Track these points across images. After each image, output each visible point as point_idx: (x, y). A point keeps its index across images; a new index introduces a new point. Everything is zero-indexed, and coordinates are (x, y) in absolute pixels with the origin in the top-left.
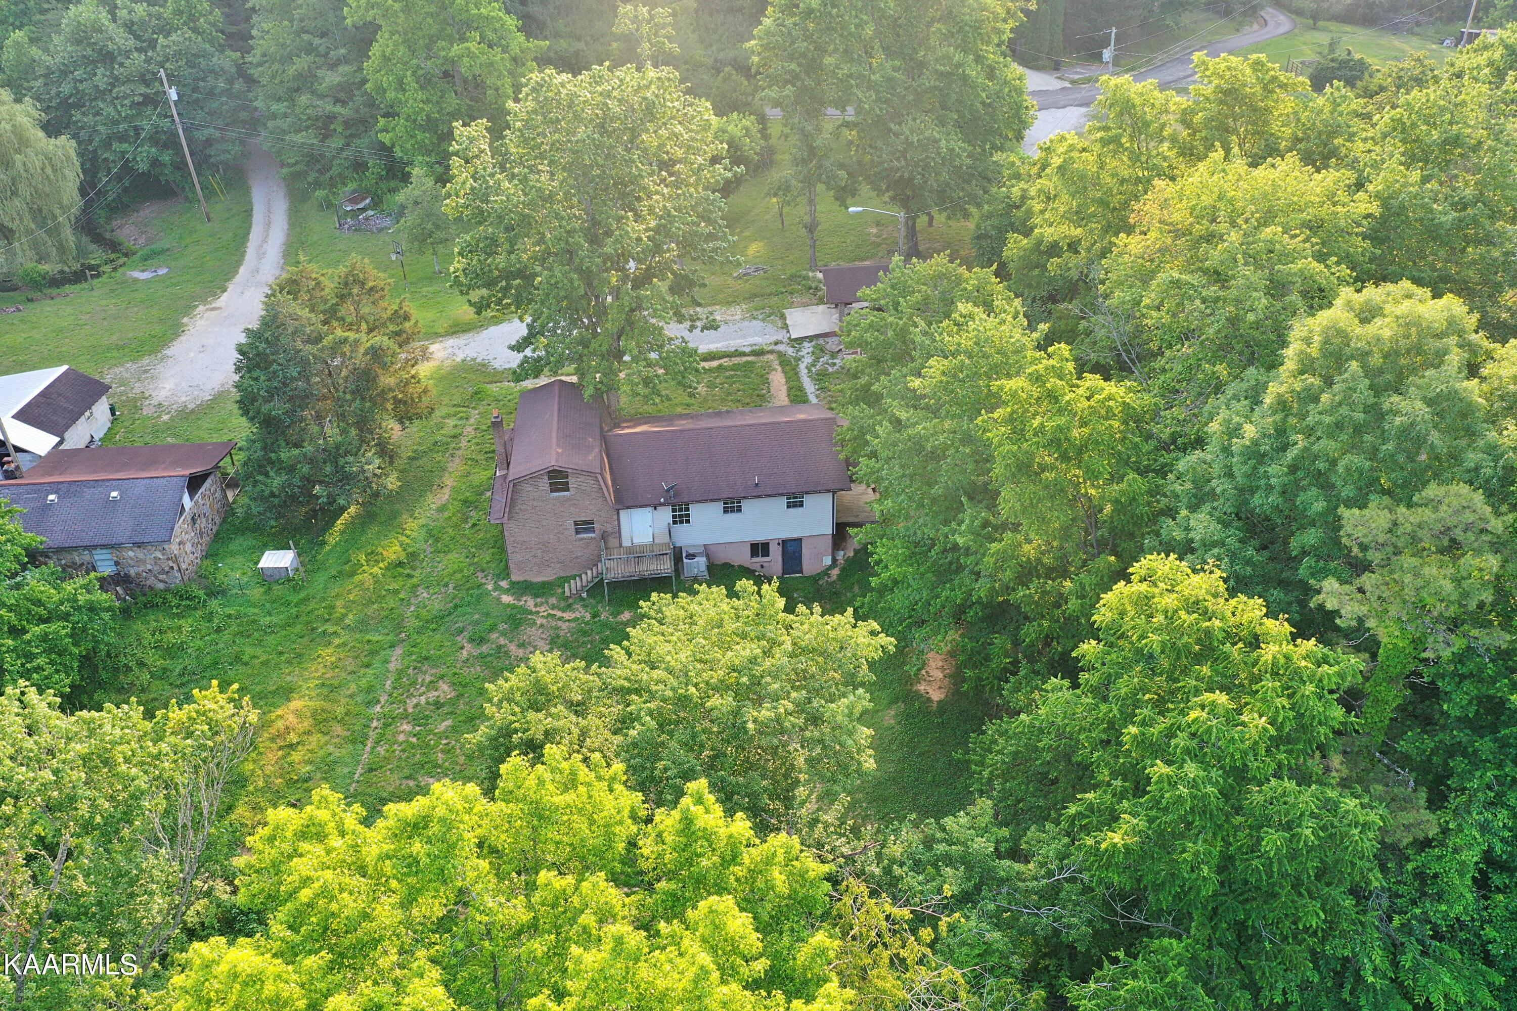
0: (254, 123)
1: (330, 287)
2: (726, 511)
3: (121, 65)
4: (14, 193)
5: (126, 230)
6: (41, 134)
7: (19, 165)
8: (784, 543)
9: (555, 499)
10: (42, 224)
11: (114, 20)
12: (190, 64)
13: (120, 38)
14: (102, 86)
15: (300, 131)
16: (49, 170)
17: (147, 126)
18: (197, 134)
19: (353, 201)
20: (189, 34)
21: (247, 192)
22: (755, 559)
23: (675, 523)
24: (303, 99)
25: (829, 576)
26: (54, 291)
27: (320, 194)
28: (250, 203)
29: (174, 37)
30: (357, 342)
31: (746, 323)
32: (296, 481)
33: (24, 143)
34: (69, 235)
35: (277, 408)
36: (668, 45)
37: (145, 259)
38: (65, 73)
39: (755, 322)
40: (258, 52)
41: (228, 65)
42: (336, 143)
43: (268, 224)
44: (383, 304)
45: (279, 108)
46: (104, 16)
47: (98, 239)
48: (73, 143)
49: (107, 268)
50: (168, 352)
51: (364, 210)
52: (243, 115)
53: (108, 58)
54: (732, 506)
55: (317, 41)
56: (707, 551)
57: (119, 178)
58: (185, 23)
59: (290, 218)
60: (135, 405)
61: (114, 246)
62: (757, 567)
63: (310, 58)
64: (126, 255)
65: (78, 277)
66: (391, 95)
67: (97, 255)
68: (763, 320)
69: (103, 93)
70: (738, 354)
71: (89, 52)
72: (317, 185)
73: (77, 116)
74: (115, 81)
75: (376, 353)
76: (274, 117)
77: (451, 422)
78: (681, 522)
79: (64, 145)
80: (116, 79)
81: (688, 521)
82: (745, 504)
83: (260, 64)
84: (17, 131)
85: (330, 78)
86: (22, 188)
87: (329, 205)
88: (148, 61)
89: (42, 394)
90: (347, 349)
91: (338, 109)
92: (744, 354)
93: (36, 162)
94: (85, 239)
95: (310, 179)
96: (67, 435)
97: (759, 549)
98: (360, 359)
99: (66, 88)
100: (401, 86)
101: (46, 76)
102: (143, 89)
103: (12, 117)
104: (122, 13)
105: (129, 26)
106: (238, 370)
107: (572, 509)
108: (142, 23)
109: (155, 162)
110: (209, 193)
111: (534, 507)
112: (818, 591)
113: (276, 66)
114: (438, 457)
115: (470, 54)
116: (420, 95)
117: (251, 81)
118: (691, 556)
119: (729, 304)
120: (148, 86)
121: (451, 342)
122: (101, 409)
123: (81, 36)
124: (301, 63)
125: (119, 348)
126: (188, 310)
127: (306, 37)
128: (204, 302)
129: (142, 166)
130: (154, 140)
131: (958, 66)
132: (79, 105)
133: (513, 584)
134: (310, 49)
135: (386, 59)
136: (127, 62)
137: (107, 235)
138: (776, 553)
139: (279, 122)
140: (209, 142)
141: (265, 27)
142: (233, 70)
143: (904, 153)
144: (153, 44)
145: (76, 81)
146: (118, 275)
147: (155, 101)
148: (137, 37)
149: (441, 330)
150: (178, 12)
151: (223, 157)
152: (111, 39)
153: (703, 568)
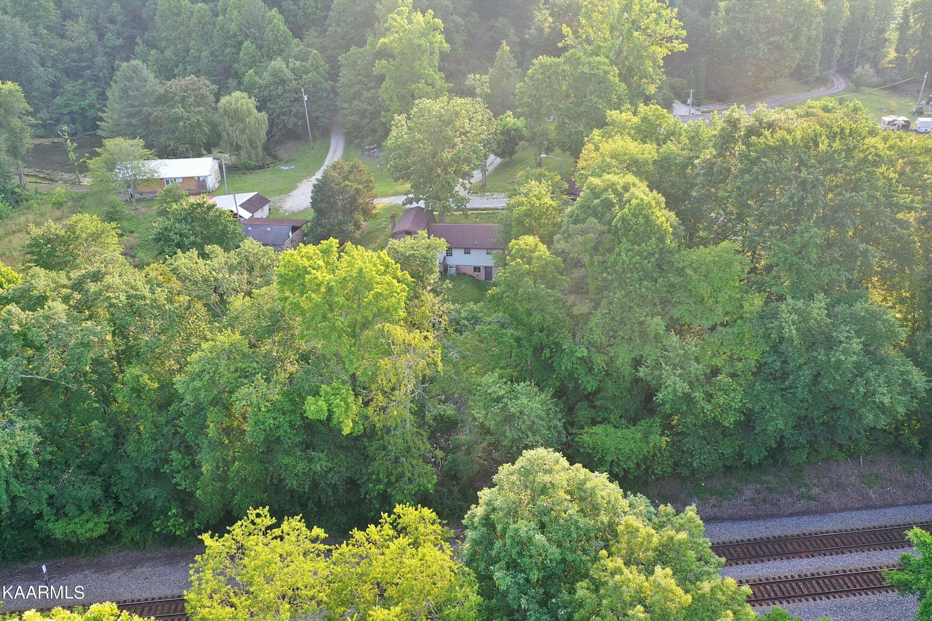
0: (335, 110)
1: (346, 169)
2: (465, 253)
3: (288, 85)
4: (244, 133)
5: (281, 152)
6: (256, 111)
7: (247, 122)
8: (486, 268)
10: (251, 145)
11: (288, 67)
12: (314, 86)
13: (289, 74)
14: (280, 93)
15: (352, 115)
16: (257, 125)
17: (294, 109)
18: (312, 114)
19: (370, 145)
20: (315, 74)
21: (329, 139)
22: (475, 273)
23: (447, 255)
24: (356, 102)
26: (252, 171)
27: (357, 141)
28: (330, 143)
29: (309, 75)
30: (351, 186)
32: (326, 231)
33: (250, 113)
34: (260, 149)
35: (323, 205)
36: (486, 90)
37: (287, 162)
38: (266, 87)
40: (340, 82)
41: (328, 86)
42: (366, 121)
43: (335, 152)
44: (364, 176)
45: (345, 105)
46: (284, 66)
47: (270, 154)
48: (267, 115)
49: (272, 165)
50: (290, 194)
51: (373, 149)
52: (332, 107)
53: (283, 82)
54: (467, 251)
55: (363, 79)
56: (457, 267)
57: (281, 130)
58: (314, 70)
59: (344, 150)
60: (277, 210)
61: (275, 157)
62: (475, 276)
63: (360, 86)
64: (280, 161)
65: (262, 167)
66: (387, 103)
67: (269, 160)
69: (279, 96)
70: (496, 209)
71: (277, 80)
72: (357, 137)
73: (269, 104)
74: (285, 91)
75: (357, 190)
76: (344, 109)
77: (385, 223)
78: (449, 256)
79: (263, 116)
80: (285, 90)
81: (452, 255)
82: (472, 251)
83: (341, 87)
84: (249, 110)
85: (366, 94)
86: (247, 131)
87: (360, 146)
88: (298, 84)
89: (248, 200)
90: (348, 188)
91: (368, 107)
92: (498, 209)
93: (253, 121)
94: (265, 153)
95: (354, 135)
96: (255, 214)
97: (477, 269)
98: (352, 193)
99: (266, 93)
100: (391, 100)
101: (259, 88)
102: (295, 95)
103: (247, 104)
104: (291, 65)
105: (293, 70)
106: (312, 192)
108: (298, 68)
109: (295, 125)
110: (315, 139)
113: (346, 89)
114: (377, 233)
115: (419, 89)
116: (398, 104)
117: (336, 94)
118: (451, 267)
119: (501, 192)
120: (297, 94)
121: (393, 198)
122: (266, 208)
123: (275, 73)
124: (356, 88)
125: (274, 191)
126: (300, 180)
127: (359, 77)
128: (306, 178)
129: (290, 126)
130: (296, 116)
131: (595, 103)
132: (269, 100)
134: (360, 82)
135: (387, 89)
136: (290, 84)
137: (273, 153)
138: (483, 270)
139: (345, 111)
140: (317, 118)
141: (345, 72)
142: (330, 89)
143: (570, 136)
144: (301, 77)
145: (270, 90)
146: (276, 167)
147: (298, 100)
148: (295, 74)
149: (390, 194)
150: (312, 65)
151: (322, 124)
152: (286, 75)
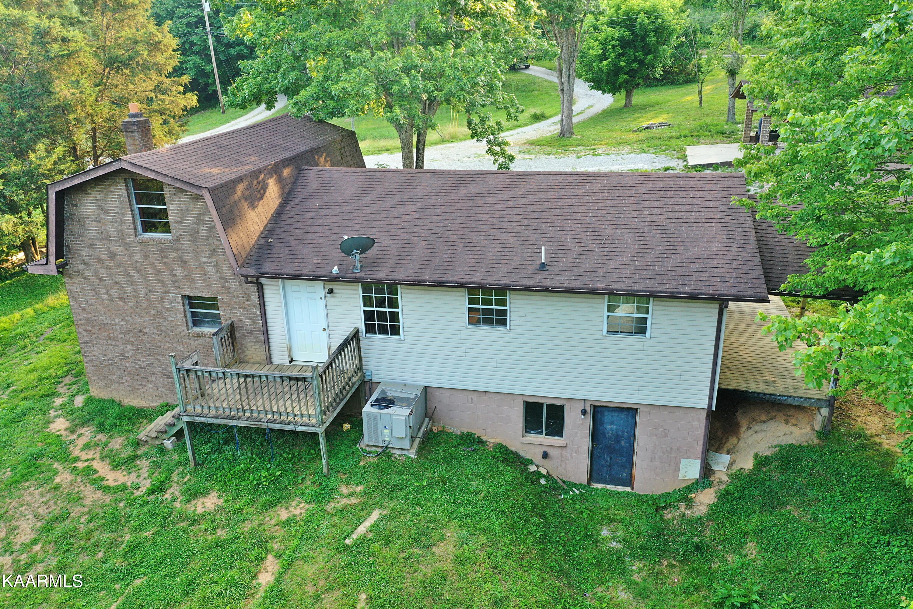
2: (474, 317)
8: (599, 411)
9: (146, 243)
22: (533, 438)
23: (370, 329)
25: (689, 503)
31: (633, 155)
39: (645, 154)
54: (487, 309)
56: (426, 400)
62: (535, 454)
68: (655, 153)
78: (383, 330)
81: (395, 331)
82: (514, 307)
97: (543, 415)
107: (178, 271)
111: (112, 256)
112: (658, 533)
118: (387, 402)
119: (620, 145)
133: (90, 400)
138: (578, 431)
153: (400, 431)
